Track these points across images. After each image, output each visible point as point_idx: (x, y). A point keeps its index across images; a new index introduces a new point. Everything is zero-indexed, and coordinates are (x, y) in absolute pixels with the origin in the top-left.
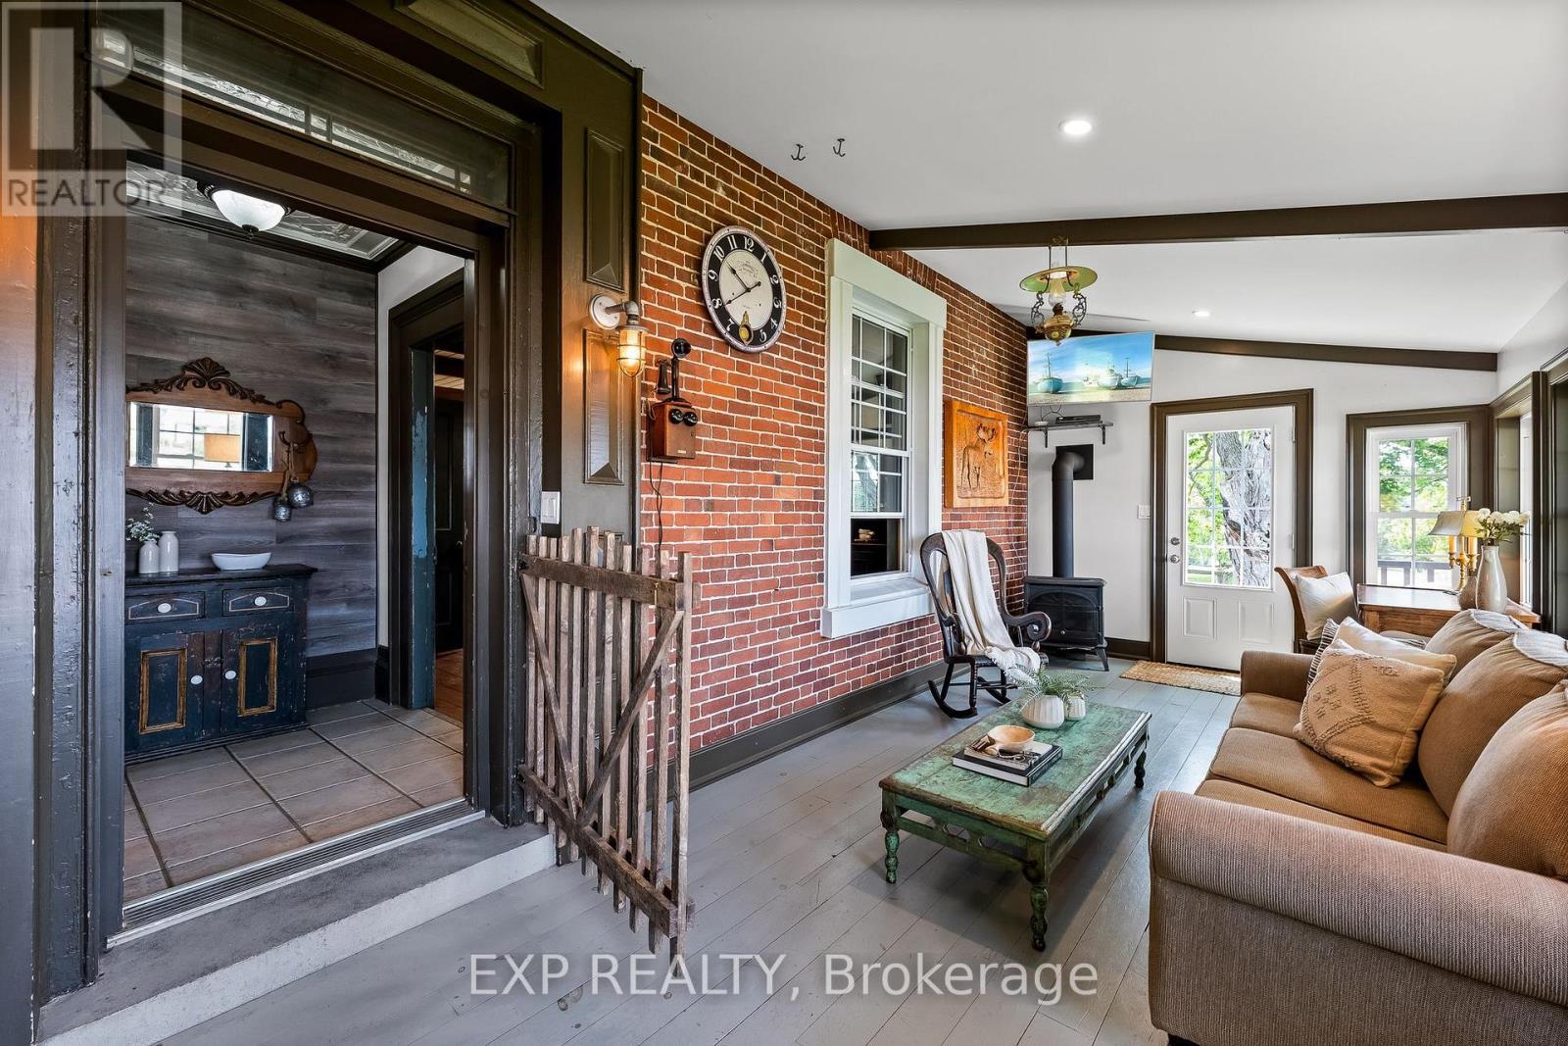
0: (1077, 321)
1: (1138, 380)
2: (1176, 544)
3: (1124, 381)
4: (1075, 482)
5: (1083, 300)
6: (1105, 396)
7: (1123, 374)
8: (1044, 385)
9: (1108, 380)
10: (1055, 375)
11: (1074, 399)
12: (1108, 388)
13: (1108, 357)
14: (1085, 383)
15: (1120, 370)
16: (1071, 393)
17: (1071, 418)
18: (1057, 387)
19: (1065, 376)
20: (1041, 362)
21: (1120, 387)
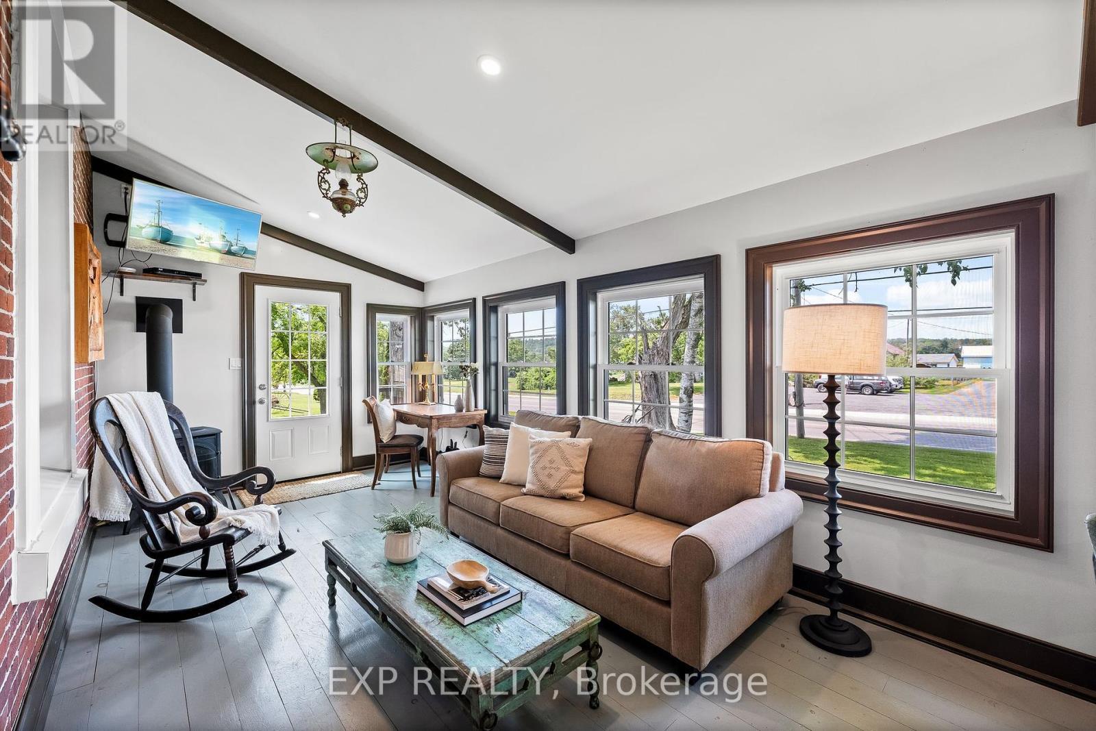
0: (360, 201)
1: (246, 250)
2: (263, 389)
3: (234, 248)
4: (173, 334)
5: (364, 186)
6: (215, 258)
7: (234, 242)
8: (149, 232)
9: (219, 243)
10: (167, 224)
11: (184, 254)
12: (219, 251)
13: (222, 224)
14: (197, 241)
15: (231, 238)
16: (182, 247)
17: (173, 271)
18: (166, 238)
19: (176, 229)
20: (150, 207)
21: (229, 253)
